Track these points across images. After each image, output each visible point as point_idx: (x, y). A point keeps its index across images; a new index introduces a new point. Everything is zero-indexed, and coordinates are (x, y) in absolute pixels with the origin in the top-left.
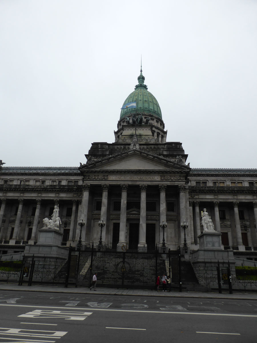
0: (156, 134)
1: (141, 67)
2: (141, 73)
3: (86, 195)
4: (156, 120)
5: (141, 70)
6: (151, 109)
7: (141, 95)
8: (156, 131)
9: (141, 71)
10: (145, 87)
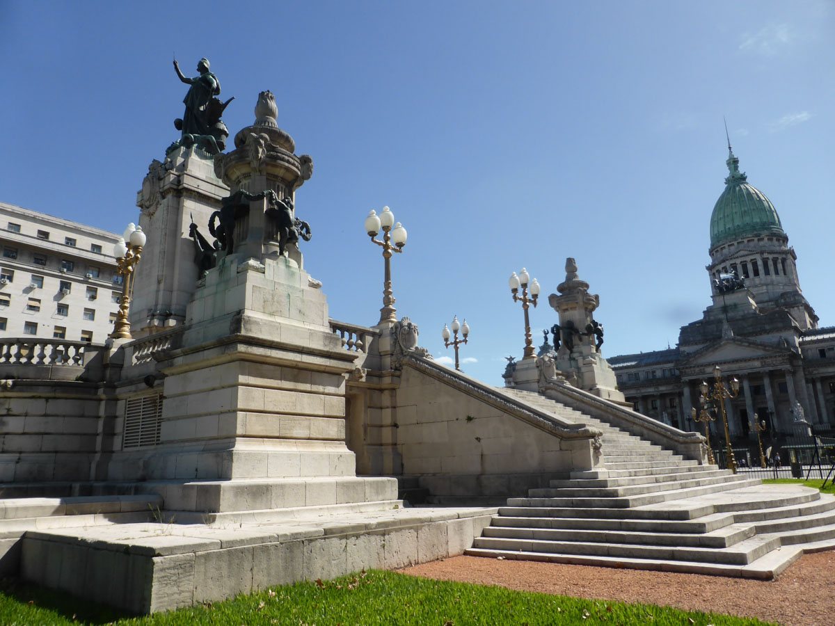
0: (770, 263)
1: (728, 139)
2: (731, 152)
3: (686, 391)
5: (729, 145)
6: (757, 223)
8: (771, 257)
9: (730, 148)
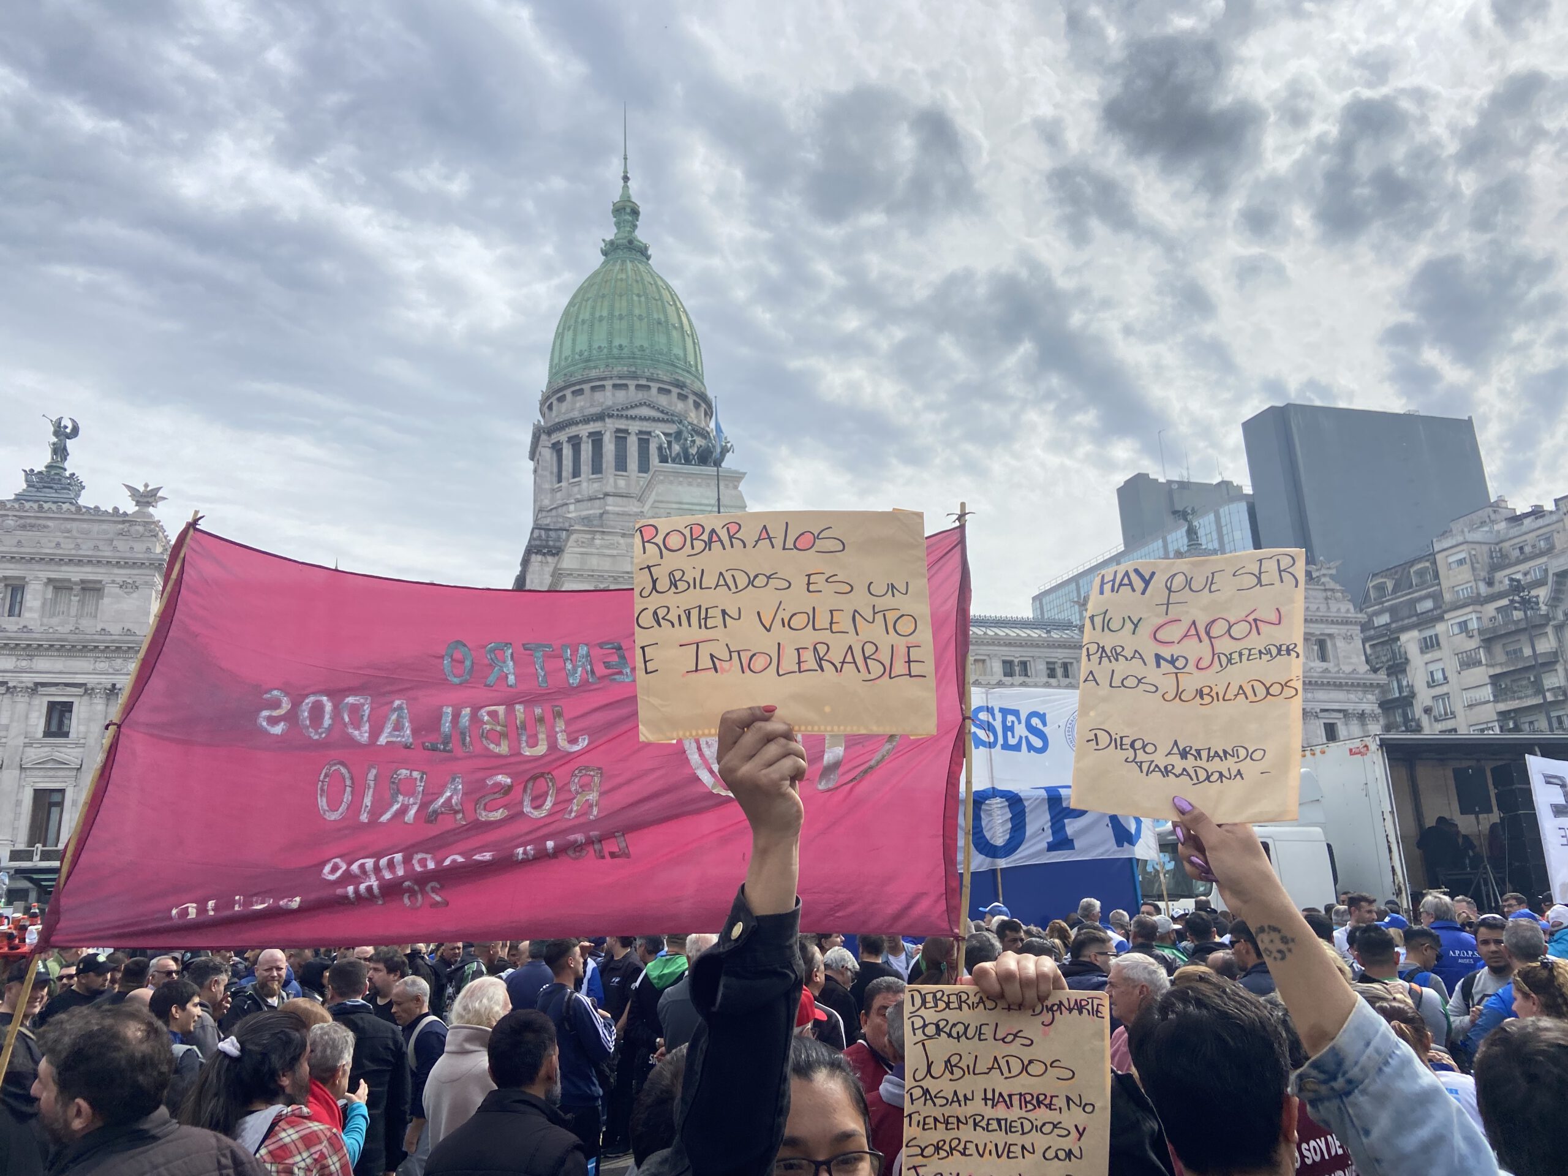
4: (695, 402)
7: (639, 295)
10: (643, 252)
